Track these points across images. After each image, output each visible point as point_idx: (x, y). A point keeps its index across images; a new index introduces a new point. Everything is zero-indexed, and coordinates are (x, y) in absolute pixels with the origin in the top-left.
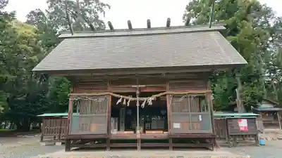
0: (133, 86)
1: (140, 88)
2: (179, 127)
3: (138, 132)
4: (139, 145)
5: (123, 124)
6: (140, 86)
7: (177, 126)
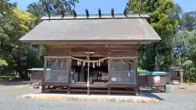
0: (86, 53)
1: (91, 54)
2: (115, 80)
3: (88, 83)
4: (88, 91)
6: (90, 53)
7: (114, 79)
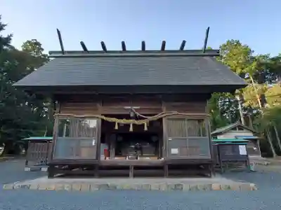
2: (177, 152)
4: (131, 172)
5: (114, 149)
